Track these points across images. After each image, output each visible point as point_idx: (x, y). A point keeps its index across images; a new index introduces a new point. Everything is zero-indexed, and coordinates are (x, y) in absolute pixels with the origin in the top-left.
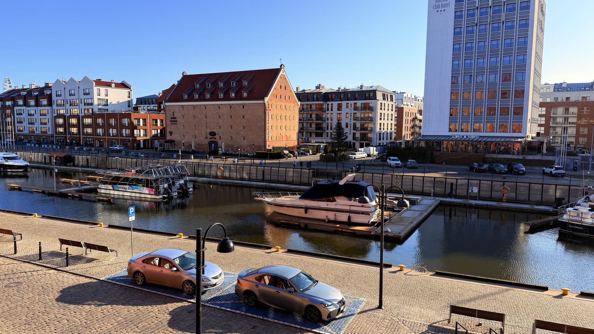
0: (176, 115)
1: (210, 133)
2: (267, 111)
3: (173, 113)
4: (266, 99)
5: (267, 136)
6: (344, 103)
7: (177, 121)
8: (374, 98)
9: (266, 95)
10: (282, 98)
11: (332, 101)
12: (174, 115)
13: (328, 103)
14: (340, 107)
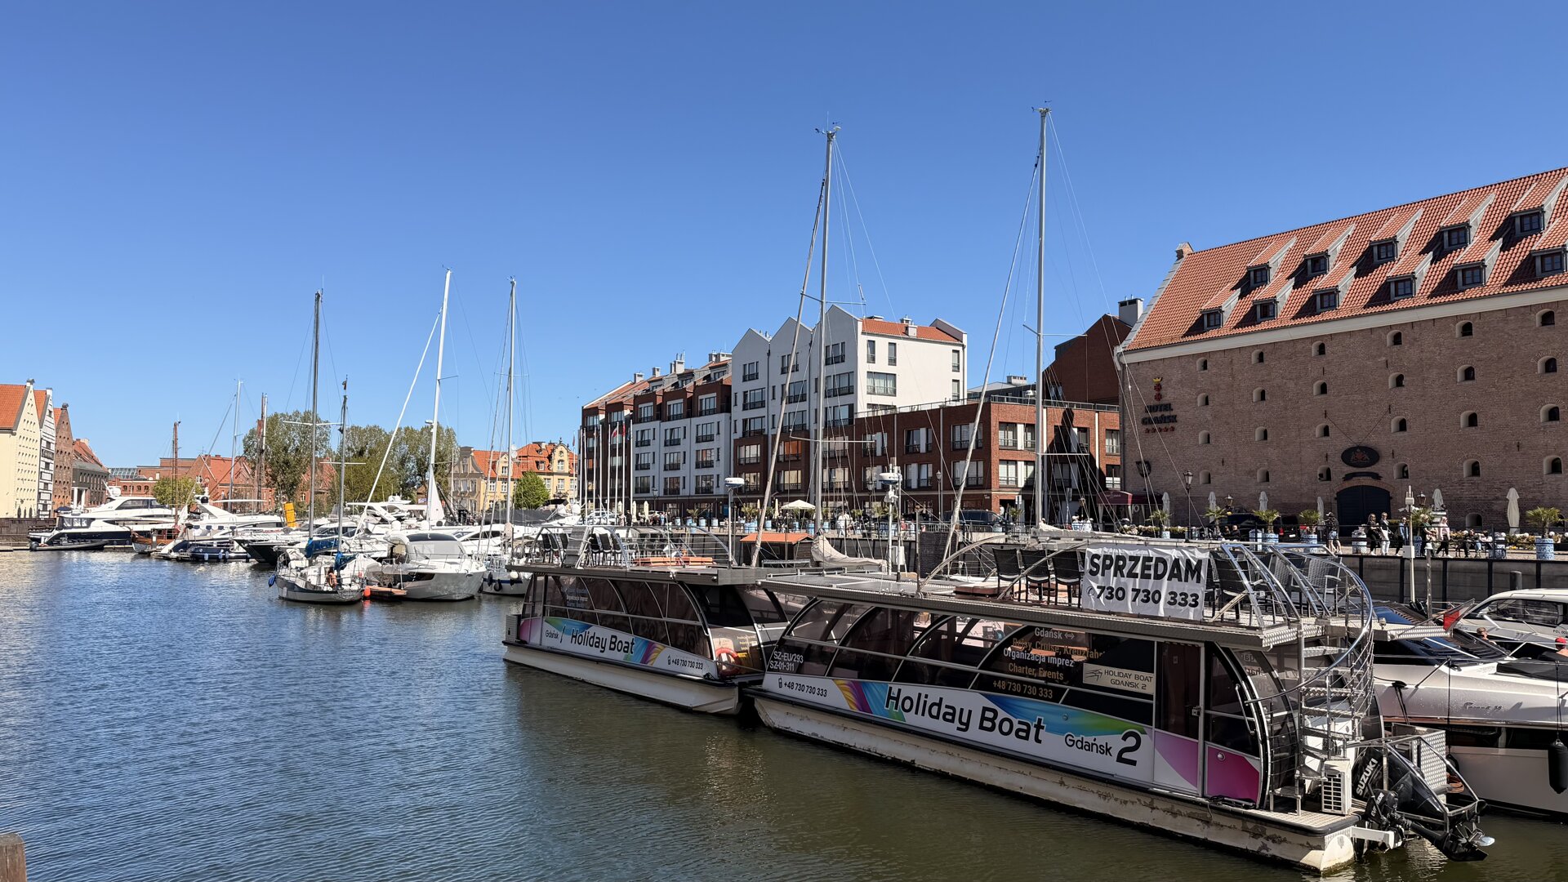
0: (1169, 396)
1: (1347, 456)
3: (1158, 387)
7: (1173, 419)
12: (1159, 397)
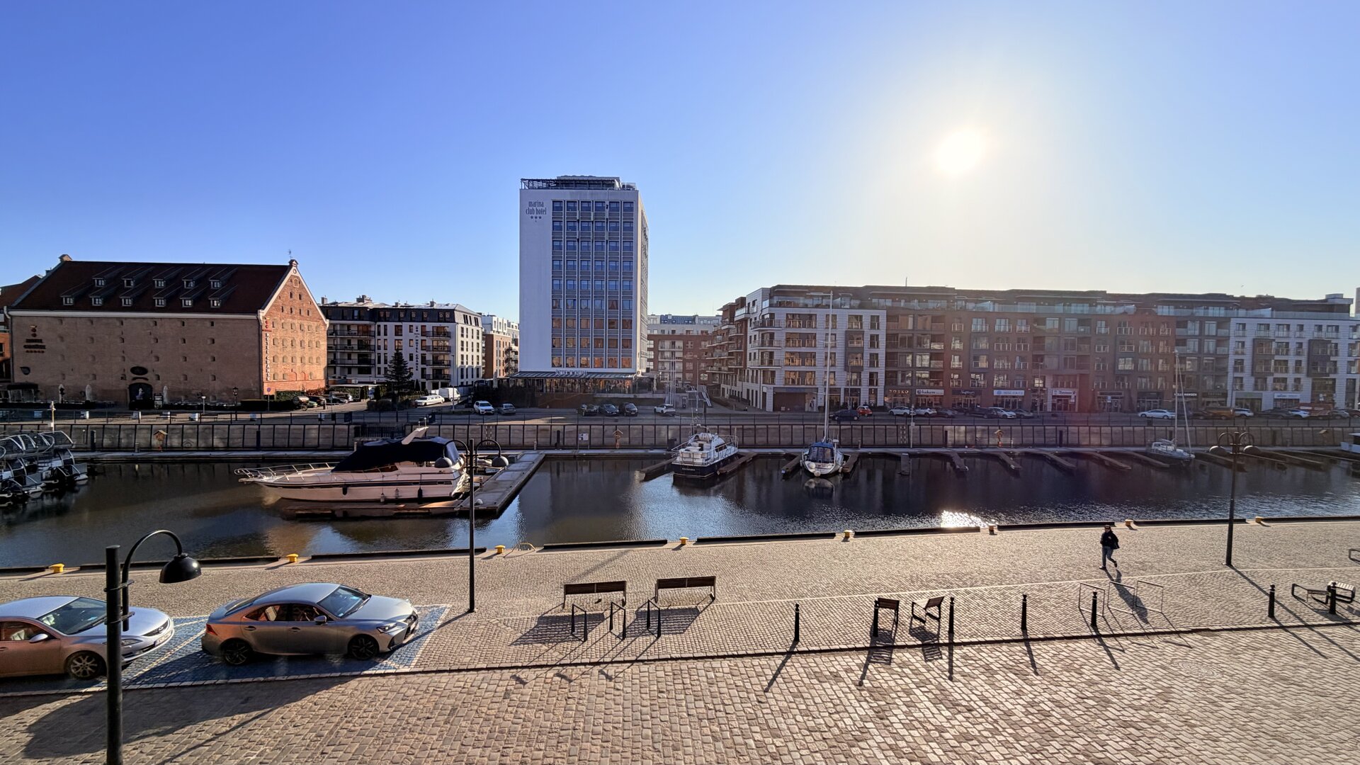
0: (41, 335)
1: (133, 370)
2: (264, 333)
3: (34, 330)
4: (262, 314)
5: (264, 374)
6: (406, 325)
7: (43, 347)
8: (452, 320)
9: (263, 306)
10: (294, 313)
11: (386, 321)
12: (34, 335)
13: (378, 323)
14: (398, 331)
